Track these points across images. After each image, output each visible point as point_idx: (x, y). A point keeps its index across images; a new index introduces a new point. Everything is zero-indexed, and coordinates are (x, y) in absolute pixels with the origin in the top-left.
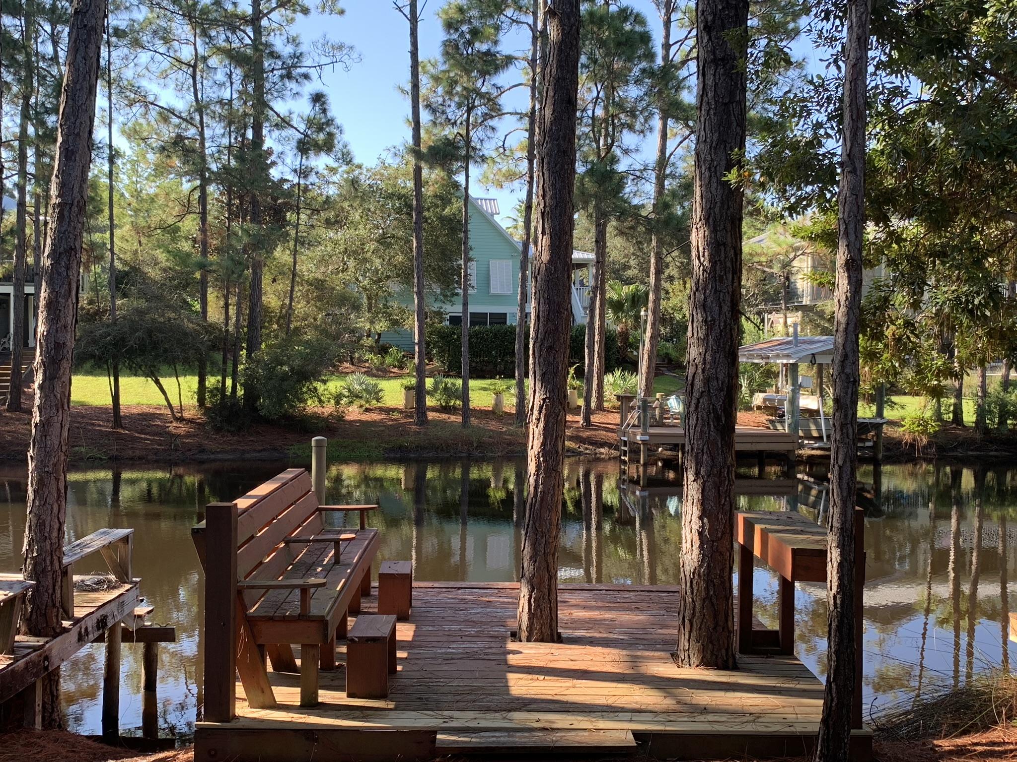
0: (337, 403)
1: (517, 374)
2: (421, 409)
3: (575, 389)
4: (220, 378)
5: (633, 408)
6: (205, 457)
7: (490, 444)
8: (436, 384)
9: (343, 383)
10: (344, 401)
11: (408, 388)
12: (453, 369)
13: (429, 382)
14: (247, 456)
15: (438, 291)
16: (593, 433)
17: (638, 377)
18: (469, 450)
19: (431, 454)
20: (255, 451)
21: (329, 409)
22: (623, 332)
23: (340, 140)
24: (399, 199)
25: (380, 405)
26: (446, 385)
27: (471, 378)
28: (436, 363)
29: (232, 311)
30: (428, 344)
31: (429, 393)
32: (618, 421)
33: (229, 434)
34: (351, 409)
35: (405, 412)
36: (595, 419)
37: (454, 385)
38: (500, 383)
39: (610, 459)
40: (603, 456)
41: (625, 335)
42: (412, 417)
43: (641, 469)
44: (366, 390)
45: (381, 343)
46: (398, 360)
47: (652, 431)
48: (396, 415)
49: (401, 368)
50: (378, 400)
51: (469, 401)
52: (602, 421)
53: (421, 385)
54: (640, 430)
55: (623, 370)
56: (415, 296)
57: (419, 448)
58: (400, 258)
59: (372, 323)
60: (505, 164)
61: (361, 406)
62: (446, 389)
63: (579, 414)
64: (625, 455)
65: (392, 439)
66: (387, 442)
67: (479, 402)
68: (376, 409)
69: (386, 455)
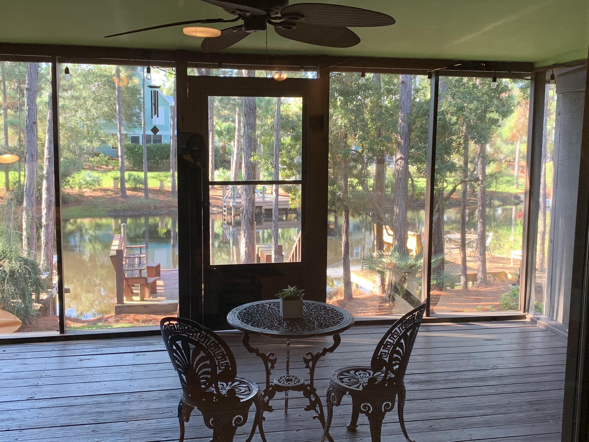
0: (80, 188)
2: (123, 189)
5: (228, 189)
7: (160, 207)
8: (130, 176)
9: (81, 177)
11: (115, 179)
13: (126, 175)
17: (231, 172)
18: (149, 210)
19: (131, 213)
21: (76, 190)
22: (223, 147)
24: (105, 78)
25: (100, 187)
26: (134, 176)
27: (148, 171)
28: (126, 163)
31: (126, 181)
32: (221, 194)
34: (85, 190)
35: (114, 191)
37: (139, 176)
38: (162, 174)
39: (218, 213)
40: (214, 212)
41: (224, 148)
42: (118, 193)
43: (232, 218)
44: (93, 180)
45: (95, 151)
46: (106, 162)
48: (110, 193)
49: (107, 165)
50: (99, 185)
51: (147, 185)
53: (122, 176)
54: (232, 200)
55: (223, 169)
57: (124, 210)
61: (91, 188)
62: (135, 178)
64: (225, 212)
65: (110, 205)
66: (109, 207)
67: (152, 185)
68: (98, 189)
69: (108, 214)
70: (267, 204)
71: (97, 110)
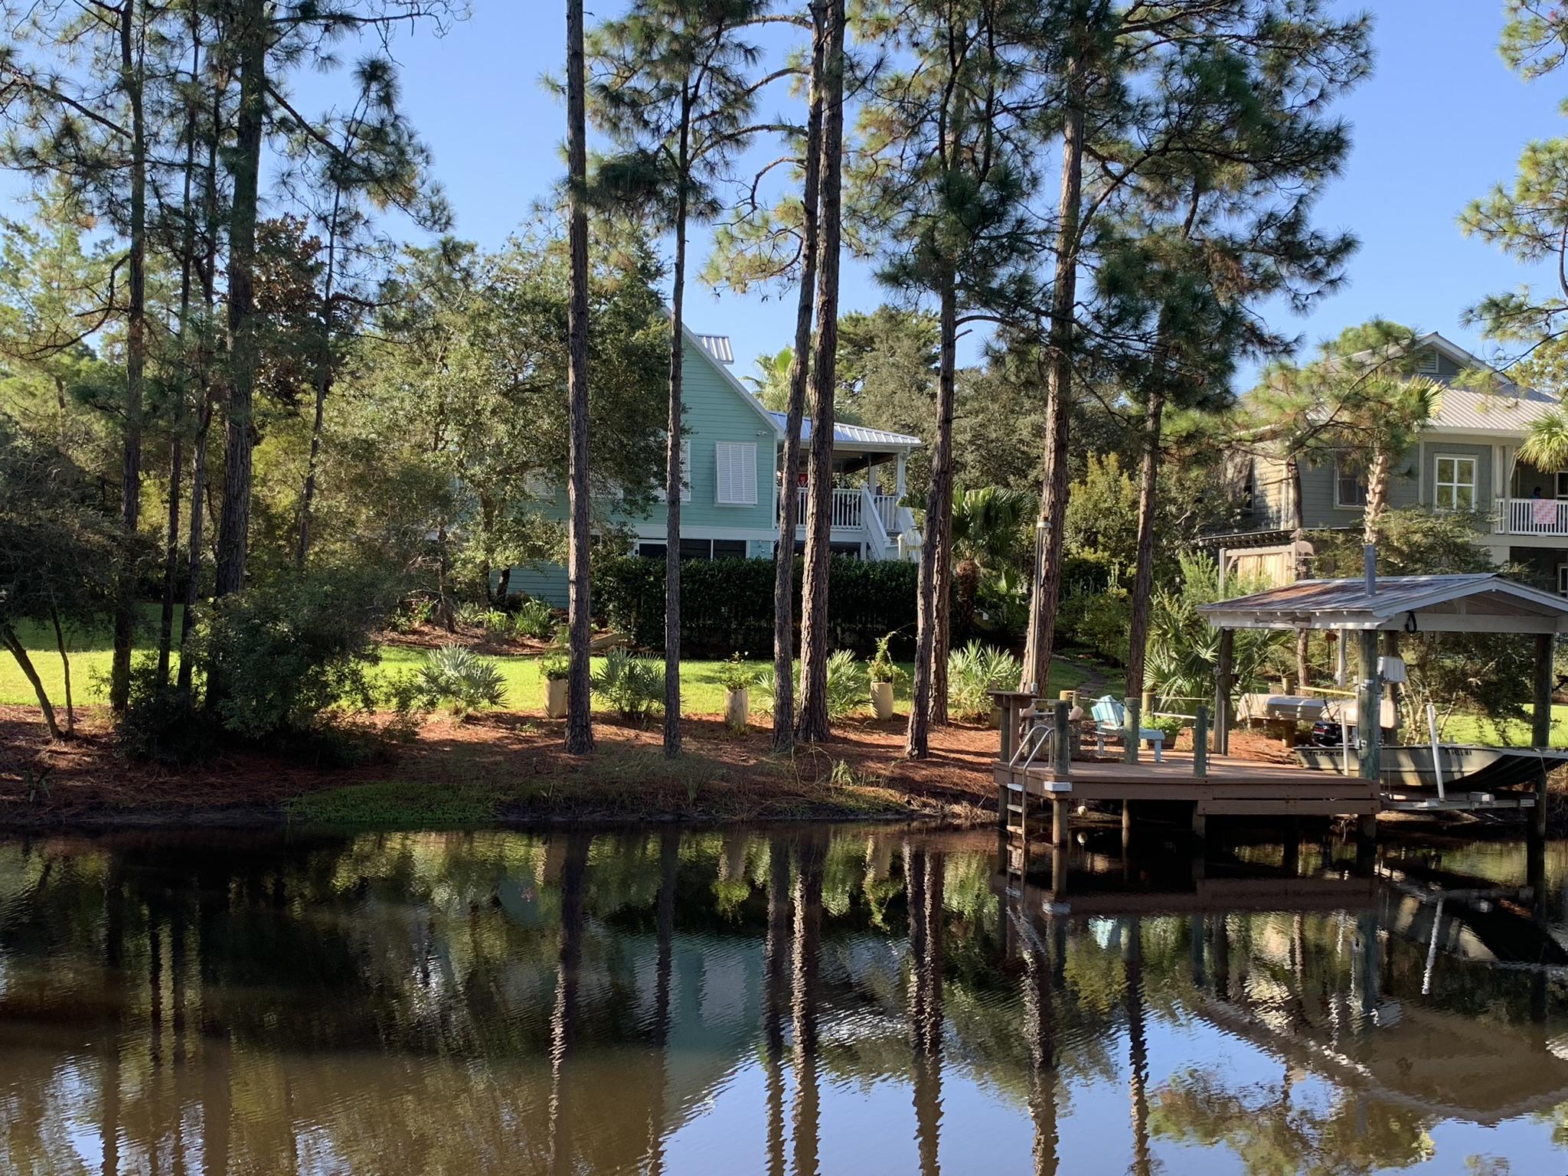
0: (404, 705)
1: (777, 649)
2: (579, 718)
3: (888, 680)
4: (154, 652)
6: (102, 820)
7: (723, 795)
8: (612, 669)
9: (420, 665)
10: (418, 701)
11: (554, 676)
12: (648, 640)
13: (597, 666)
14: (195, 818)
15: (621, 494)
16: (936, 771)
18: (678, 806)
19: (597, 817)
20: (213, 807)
21: (384, 716)
22: (969, 578)
23: (427, 176)
24: (546, 310)
25: (496, 709)
26: (632, 669)
27: (683, 658)
28: (613, 630)
29: (185, 509)
30: (598, 593)
31: (596, 685)
32: (995, 748)
33: (164, 770)
34: (432, 718)
35: (548, 724)
36: (937, 740)
37: (648, 670)
38: (742, 670)
39: (973, 827)
40: (957, 822)
42: (559, 734)
44: (468, 678)
45: (509, 592)
46: (541, 625)
47: (1077, 771)
48: (529, 731)
49: (545, 637)
50: (493, 699)
51: (678, 702)
52: (947, 745)
53: (579, 669)
54: (1051, 770)
55: (980, 646)
56: (571, 485)
57: (573, 802)
58: (546, 423)
59: (490, 550)
60: (753, 240)
61: (457, 712)
62: (632, 677)
63: (901, 732)
64: (1015, 823)
65: (516, 781)
66: (505, 790)
67: (699, 706)
68: (488, 717)
69: (501, 818)
70: (1218, 792)
71: (514, 428)
